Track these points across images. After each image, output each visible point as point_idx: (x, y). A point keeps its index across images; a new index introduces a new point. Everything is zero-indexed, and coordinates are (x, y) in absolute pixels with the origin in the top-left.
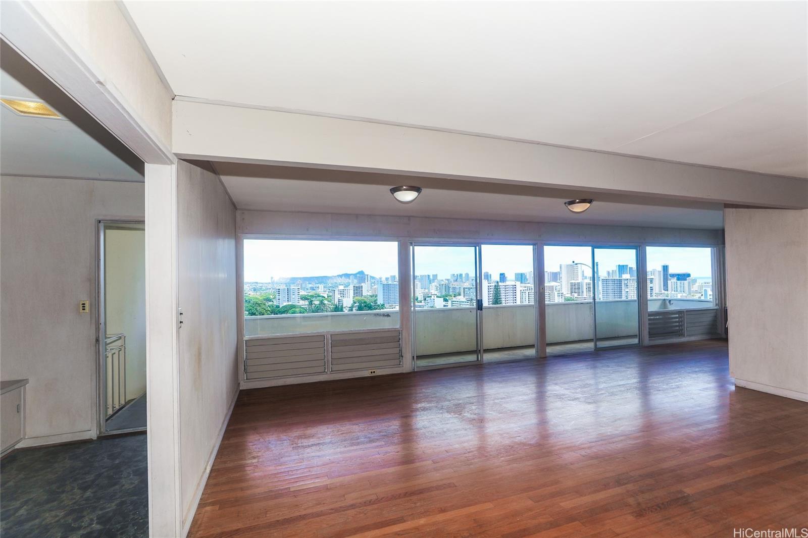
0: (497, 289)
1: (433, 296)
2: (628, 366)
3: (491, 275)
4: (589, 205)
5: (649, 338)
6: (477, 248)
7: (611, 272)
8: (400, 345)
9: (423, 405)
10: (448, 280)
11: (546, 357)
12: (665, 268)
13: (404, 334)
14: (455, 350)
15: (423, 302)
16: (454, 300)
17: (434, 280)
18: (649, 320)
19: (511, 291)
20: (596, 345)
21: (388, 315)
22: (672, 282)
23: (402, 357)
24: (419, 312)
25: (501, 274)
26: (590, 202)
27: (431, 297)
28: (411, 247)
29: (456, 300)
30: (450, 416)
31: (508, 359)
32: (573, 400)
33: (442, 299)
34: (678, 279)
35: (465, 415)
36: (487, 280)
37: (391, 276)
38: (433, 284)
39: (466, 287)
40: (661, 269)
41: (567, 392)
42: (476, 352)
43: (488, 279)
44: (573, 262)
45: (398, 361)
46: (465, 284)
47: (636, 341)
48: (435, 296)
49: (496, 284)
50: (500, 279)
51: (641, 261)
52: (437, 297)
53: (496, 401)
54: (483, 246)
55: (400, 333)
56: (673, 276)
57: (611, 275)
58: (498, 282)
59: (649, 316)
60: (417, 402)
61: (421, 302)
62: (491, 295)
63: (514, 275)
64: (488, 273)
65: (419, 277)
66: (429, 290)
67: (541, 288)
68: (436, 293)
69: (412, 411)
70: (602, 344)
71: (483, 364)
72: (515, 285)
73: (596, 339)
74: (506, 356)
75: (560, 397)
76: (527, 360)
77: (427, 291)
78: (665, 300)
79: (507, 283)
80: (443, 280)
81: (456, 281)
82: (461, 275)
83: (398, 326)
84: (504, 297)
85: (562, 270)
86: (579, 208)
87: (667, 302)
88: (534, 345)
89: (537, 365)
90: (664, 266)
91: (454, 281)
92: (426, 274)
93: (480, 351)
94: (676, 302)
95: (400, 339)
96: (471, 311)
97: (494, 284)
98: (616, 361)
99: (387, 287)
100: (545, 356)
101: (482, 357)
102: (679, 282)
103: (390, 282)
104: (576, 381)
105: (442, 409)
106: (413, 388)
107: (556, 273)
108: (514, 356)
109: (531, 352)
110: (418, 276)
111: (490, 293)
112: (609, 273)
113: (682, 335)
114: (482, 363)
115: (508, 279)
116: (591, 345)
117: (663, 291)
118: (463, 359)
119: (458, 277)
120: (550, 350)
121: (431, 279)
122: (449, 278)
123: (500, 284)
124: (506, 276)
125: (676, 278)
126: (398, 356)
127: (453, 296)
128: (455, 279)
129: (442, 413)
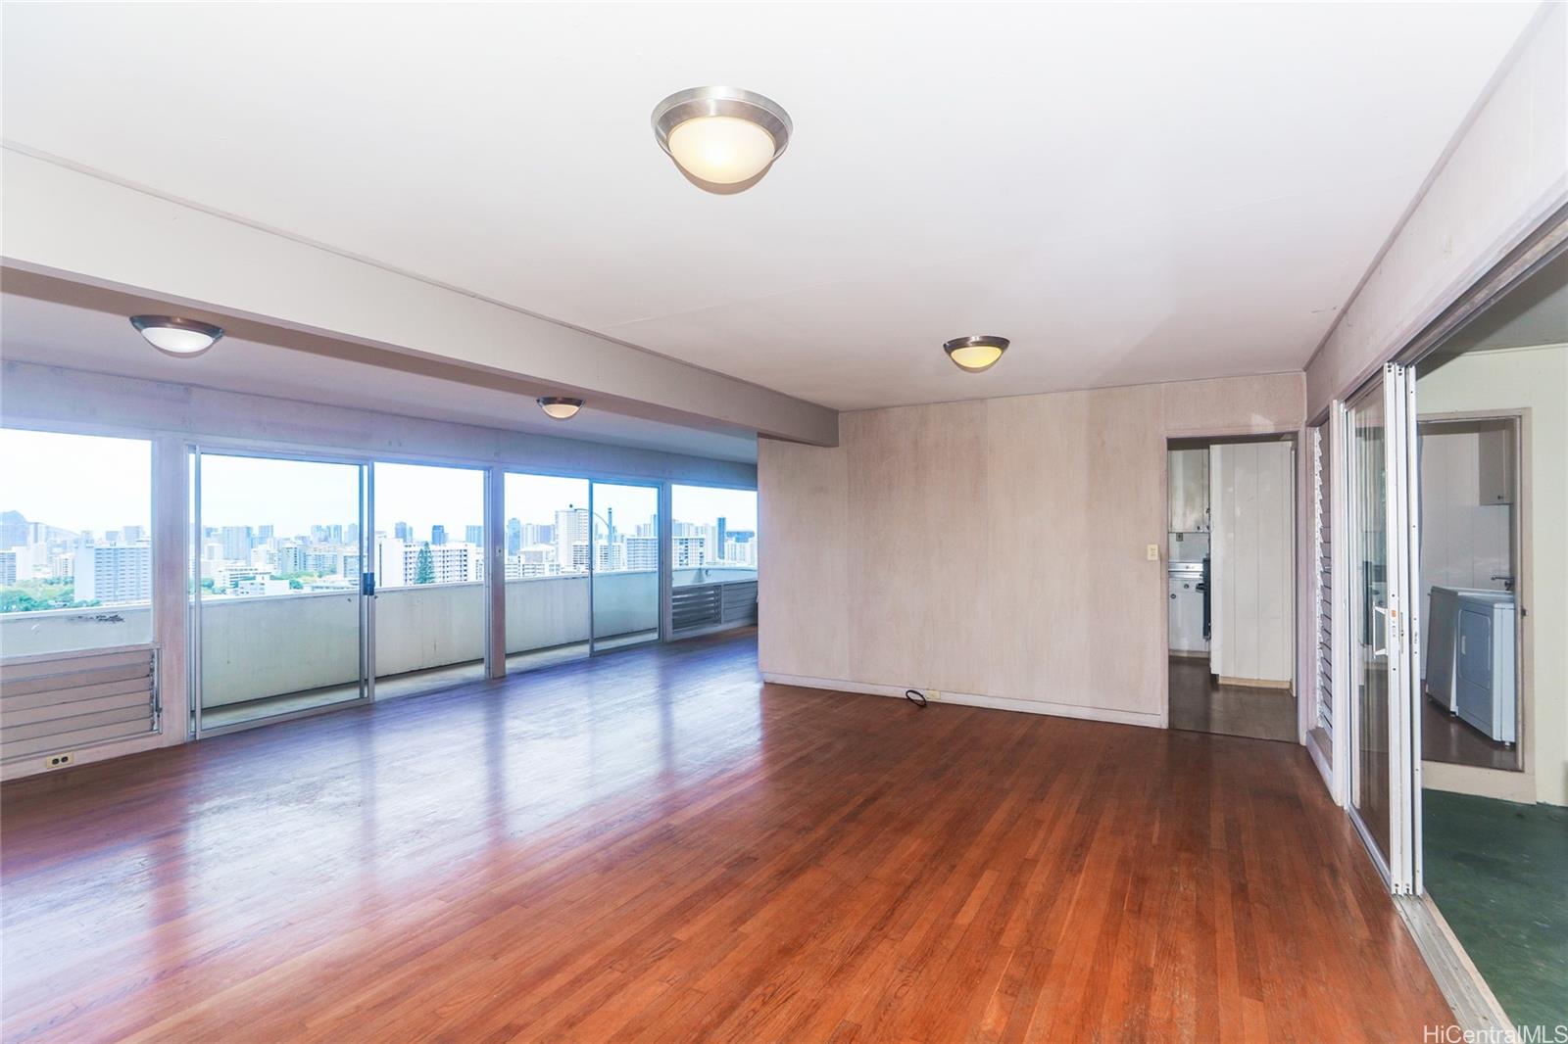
0: (426, 559)
1: (259, 579)
2: (636, 674)
3: (411, 529)
4: (576, 408)
5: (674, 628)
6: (365, 468)
7: (642, 527)
8: (153, 683)
9: (217, 802)
10: (303, 538)
11: (504, 677)
12: (722, 522)
13: (164, 658)
14: (310, 686)
15: (228, 591)
16: (318, 584)
17: (262, 540)
18: (674, 600)
19: (457, 563)
20: (592, 647)
21: (115, 619)
22: (730, 542)
23: (159, 710)
24: (211, 606)
25: (435, 528)
26: (578, 403)
27: (254, 578)
28: (192, 457)
29: (322, 584)
30: (286, 809)
31: (426, 689)
32: (540, 738)
33: (287, 582)
34: (738, 540)
35: (322, 800)
36: (402, 540)
37: (127, 528)
38: (261, 548)
39: (350, 555)
40: (715, 524)
41: (532, 727)
42: (360, 683)
43: (404, 537)
44: (571, 506)
45: (147, 722)
46: (348, 549)
47: (654, 636)
48: (267, 577)
49: (423, 548)
50: (433, 538)
51: (665, 505)
52: (273, 578)
53: (394, 764)
54: (377, 465)
55: (153, 656)
56: (731, 534)
57: (642, 531)
58: (427, 544)
59: (674, 594)
60: (199, 800)
61: (223, 591)
62: (411, 571)
63: (465, 529)
64: (405, 524)
65: (220, 532)
66: (248, 562)
67: (497, 551)
68: (269, 568)
69: (184, 821)
70: (600, 646)
71: (374, 703)
72: (465, 551)
73: (594, 639)
74: (428, 684)
75: (520, 738)
76: (470, 685)
77: (241, 564)
78: (700, 569)
79: (448, 546)
80: (288, 539)
81: (326, 539)
82: (338, 528)
83: (147, 639)
84: (441, 574)
85: (560, 522)
86: (560, 412)
87: (704, 572)
88: (483, 659)
89: (485, 691)
90: (720, 519)
91: (320, 540)
92: (242, 524)
93: (367, 680)
94: (715, 572)
95: (152, 670)
96: (349, 600)
97: (418, 549)
98: (620, 668)
99: (108, 558)
100: (502, 675)
101: (372, 691)
102: (738, 544)
103: (121, 544)
104: (551, 708)
105: (267, 800)
106: (190, 774)
107: (548, 527)
108: (443, 682)
109: (478, 671)
110: (216, 530)
111: (409, 566)
112: (638, 528)
113: (718, 621)
114: (371, 702)
115: (450, 537)
116: (585, 649)
117: (718, 559)
118: (327, 699)
119: (328, 534)
120: (511, 665)
121: (250, 537)
122: (307, 533)
123: (432, 547)
124: (445, 531)
125: (734, 539)
126: (146, 711)
127: (316, 575)
128: (323, 537)
129: (267, 808)
